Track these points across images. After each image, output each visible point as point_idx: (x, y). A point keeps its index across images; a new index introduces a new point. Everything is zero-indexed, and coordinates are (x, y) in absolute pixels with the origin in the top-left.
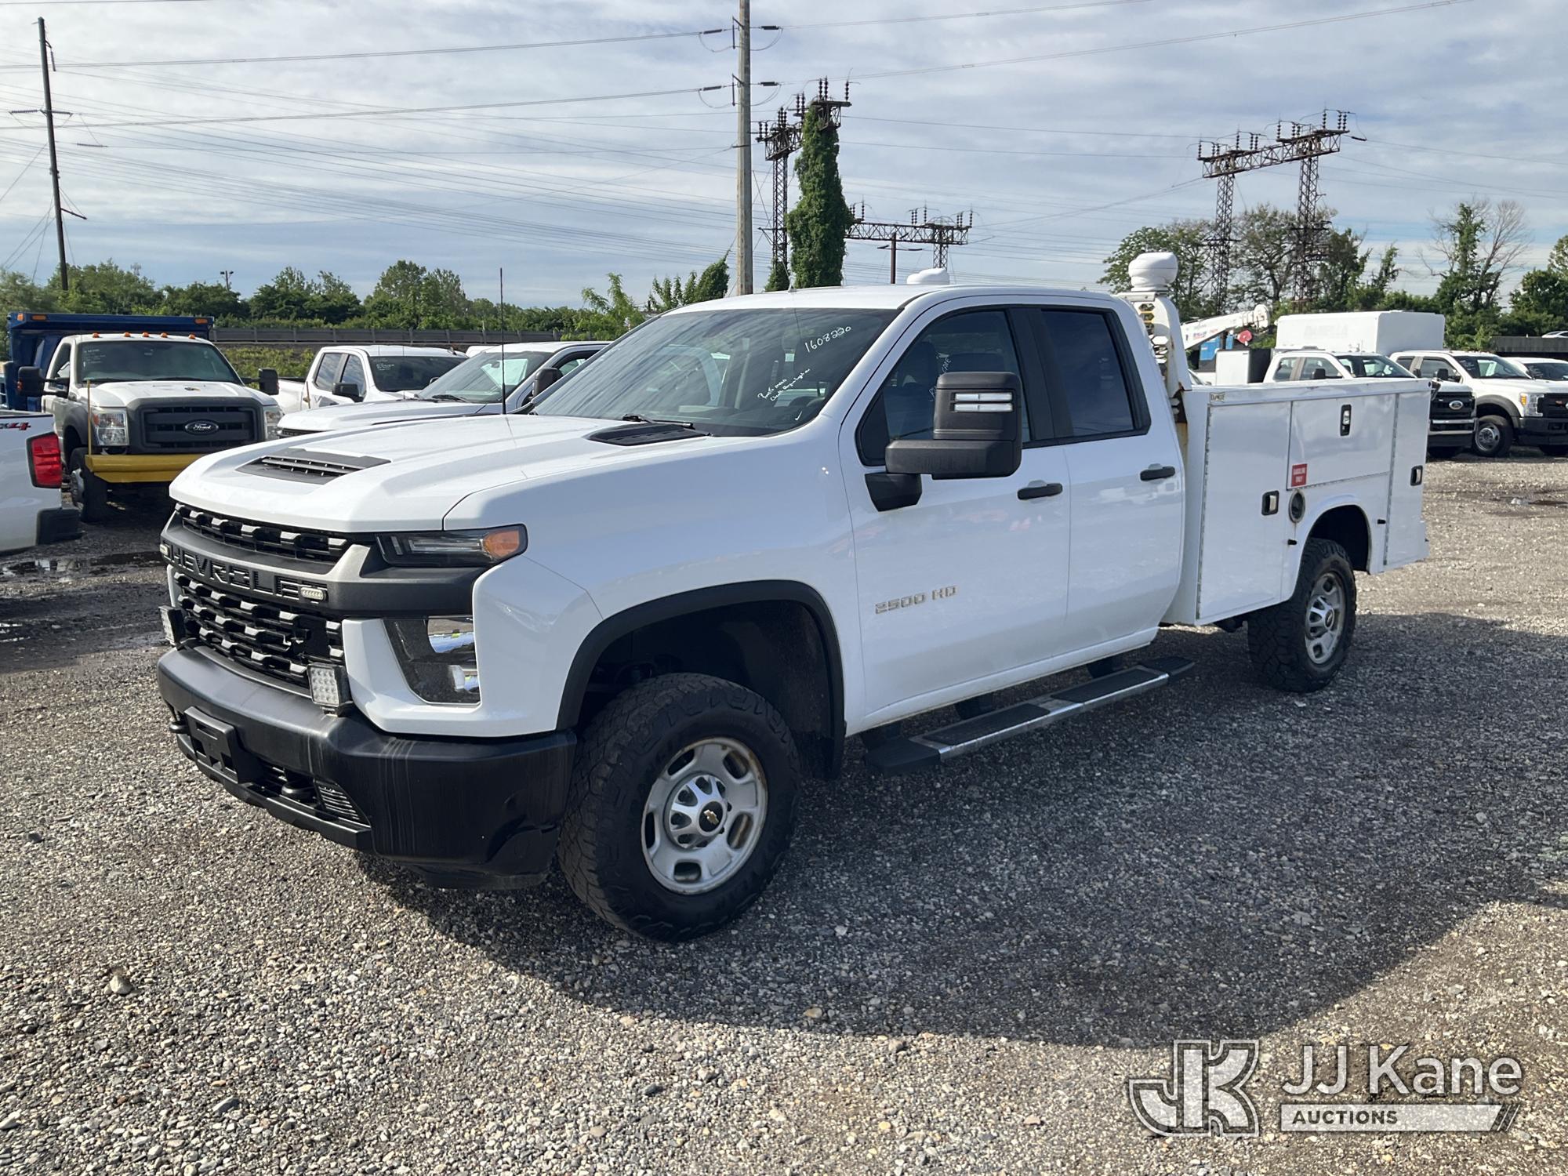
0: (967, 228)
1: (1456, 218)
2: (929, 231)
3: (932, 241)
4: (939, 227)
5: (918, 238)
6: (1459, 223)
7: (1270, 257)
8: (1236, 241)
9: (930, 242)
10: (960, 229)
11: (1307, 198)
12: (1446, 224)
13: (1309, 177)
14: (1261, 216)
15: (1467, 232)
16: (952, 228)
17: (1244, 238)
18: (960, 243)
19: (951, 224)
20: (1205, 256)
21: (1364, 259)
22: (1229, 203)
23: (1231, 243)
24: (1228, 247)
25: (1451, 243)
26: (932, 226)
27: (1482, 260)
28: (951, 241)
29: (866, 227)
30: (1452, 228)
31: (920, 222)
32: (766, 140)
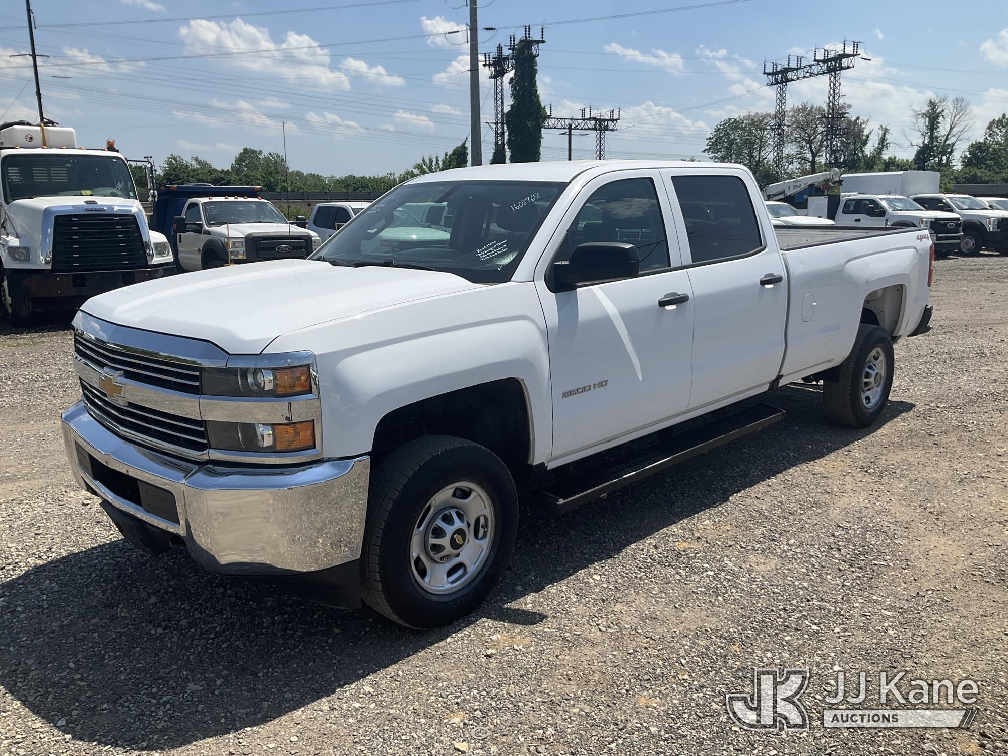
0: (617, 120)
1: (926, 109)
2: (593, 122)
3: (595, 129)
4: (600, 120)
5: (586, 127)
6: (928, 112)
7: (810, 136)
8: (788, 126)
9: (593, 129)
10: (613, 120)
11: (834, 98)
12: (920, 113)
13: (834, 84)
14: (804, 109)
15: (933, 118)
16: (608, 120)
17: (793, 124)
18: (612, 130)
19: (607, 118)
20: (768, 136)
21: (868, 136)
22: (784, 101)
23: (785, 127)
24: (783, 130)
25: (923, 123)
26: (595, 119)
27: (943, 136)
28: (607, 128)
29: (553, 121)
30: (924, 115)
31: (587, 116)
32: (490, 65)
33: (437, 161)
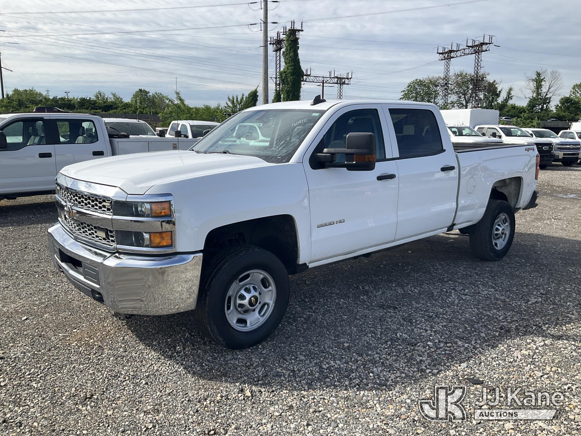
0: (350, 78)
1: (534, 76)
2: (336, 79)
3: (337, 83)
4: (340, 78)
5: (332, 82)
6: (536, 79)
7: (464, 91)
8: (451, 84)
9: (336, 83)
10: (348, 79)
11: (477, 68)
12: (531, 79)
13: (478, 60)
14: (461, 75)
15: (539, 82)
16: (345, 78)
17: (454, 83)
18: (348, 84)
19: (344, 77)
20: (440, 90)
21: (500, 92)
22: (449, 70)
23: (449, 85)
24: (448, 87)
25: (533, 85)
26: (337, 77)
27: (544, 93)
28: (344, 83)
29: (312, 78)
30: (533, 80)
31: (333, 76)
32: (273, 44)
33: (237, 98)
